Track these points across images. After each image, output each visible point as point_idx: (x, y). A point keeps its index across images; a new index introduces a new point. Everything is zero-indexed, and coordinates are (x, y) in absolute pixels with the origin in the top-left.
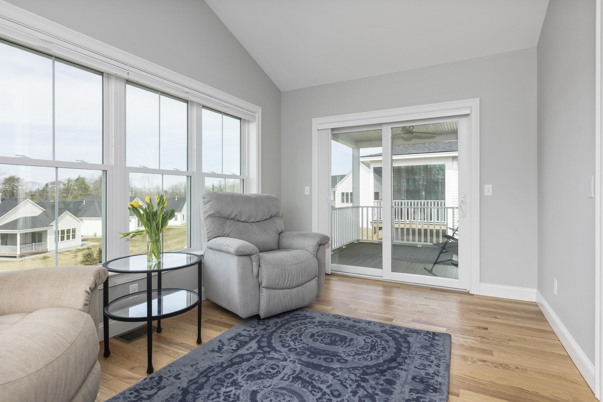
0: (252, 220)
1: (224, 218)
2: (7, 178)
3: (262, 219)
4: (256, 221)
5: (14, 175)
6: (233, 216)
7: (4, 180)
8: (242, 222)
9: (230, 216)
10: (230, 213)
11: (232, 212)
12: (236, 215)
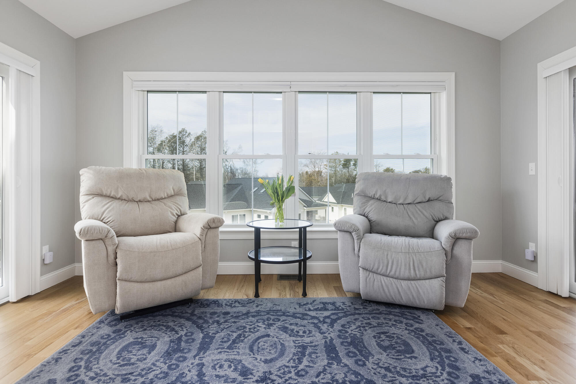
0: (401, 201)
1: (369, 197)
2: (385, 169)
3: (415, 200)
4: (406, 203)
5: (389, 167)
6: (377, 196)
7: (383, 171)
8: (389, 202)
9: (375, 196)
10: (374, 193)
11: (376, 192)
12: (380, 196)
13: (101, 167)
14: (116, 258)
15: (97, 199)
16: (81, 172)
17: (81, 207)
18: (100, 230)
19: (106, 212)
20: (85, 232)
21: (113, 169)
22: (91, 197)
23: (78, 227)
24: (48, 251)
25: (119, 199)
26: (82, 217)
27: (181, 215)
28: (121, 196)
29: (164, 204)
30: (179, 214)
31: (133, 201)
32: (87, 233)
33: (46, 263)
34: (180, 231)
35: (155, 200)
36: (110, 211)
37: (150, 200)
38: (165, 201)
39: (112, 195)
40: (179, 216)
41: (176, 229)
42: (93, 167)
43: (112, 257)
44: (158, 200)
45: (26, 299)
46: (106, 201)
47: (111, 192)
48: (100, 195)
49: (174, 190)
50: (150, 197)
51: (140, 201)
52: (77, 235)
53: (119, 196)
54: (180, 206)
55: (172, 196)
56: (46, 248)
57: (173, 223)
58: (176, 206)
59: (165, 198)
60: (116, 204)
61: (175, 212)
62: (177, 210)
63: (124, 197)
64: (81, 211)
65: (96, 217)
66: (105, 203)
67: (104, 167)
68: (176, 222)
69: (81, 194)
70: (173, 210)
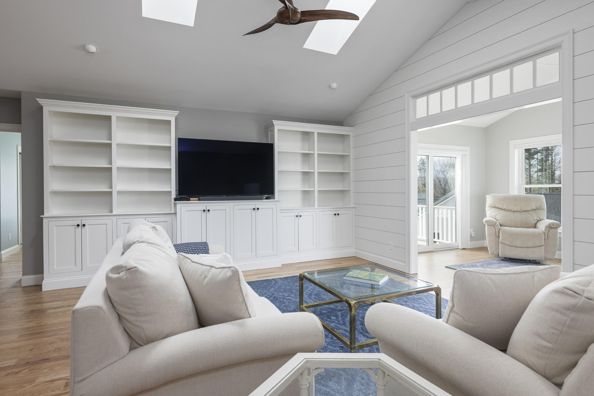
13: (496, 194)
14: (499, 234)
15: (493, 209)
16: (486, 197)
17: (486, 212)
18: (493, 222)
19: (497, 215)
20: (487, 222)
21: (501, 195)
22: (491, 208)
23: (484, 220)
24: (473, 231)
25: (504, 209)
26: (487, 216)
27: (540, 220)
28: (505, 208)
29: (529, 214)
30: (539, 220)
31: (511, 211)
32: (488, 222)
33: (472, 236)
34: (537, 228)
35: (524, 211)
36: (499, 215)
37: (521, 211)
38: (529, 212)
39: (500, 208)
40: (539, 221)
41: (535, 227)
42: (492, 194)
43: (497, 233)
44: (526, 211)
45: (464, 249)
46: (497, 210)
47: (500, 206)
48: (495, 207)
49: (536, 207)
50: (521, 209)
51: (515, 211)
52: (484, 222)
53: (504, 208)
54: (539, 215)
55: (535, 210)
56: (472, 230)
57: (534, 224)
58: (537, 216)
59: (530, 210)
60: (502, 212)
61: (535, 218)
62: (537, 217)
63: (506, 209)
64: (486, 214)
65: (493, 217)
66: (497, 211)
67: (497, 194)
68: (536, 224)
69: (486, 206)
70: (534, 217)
